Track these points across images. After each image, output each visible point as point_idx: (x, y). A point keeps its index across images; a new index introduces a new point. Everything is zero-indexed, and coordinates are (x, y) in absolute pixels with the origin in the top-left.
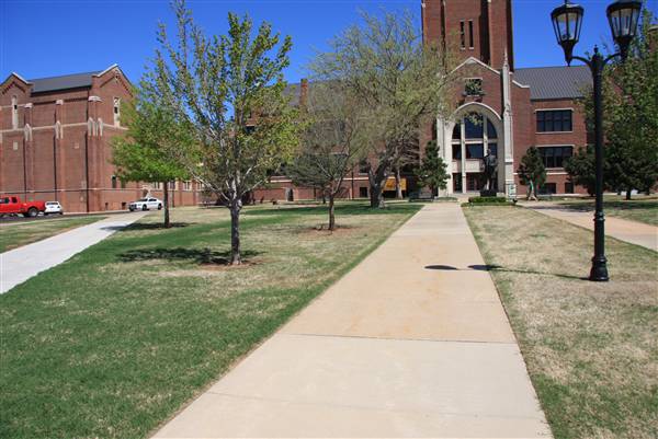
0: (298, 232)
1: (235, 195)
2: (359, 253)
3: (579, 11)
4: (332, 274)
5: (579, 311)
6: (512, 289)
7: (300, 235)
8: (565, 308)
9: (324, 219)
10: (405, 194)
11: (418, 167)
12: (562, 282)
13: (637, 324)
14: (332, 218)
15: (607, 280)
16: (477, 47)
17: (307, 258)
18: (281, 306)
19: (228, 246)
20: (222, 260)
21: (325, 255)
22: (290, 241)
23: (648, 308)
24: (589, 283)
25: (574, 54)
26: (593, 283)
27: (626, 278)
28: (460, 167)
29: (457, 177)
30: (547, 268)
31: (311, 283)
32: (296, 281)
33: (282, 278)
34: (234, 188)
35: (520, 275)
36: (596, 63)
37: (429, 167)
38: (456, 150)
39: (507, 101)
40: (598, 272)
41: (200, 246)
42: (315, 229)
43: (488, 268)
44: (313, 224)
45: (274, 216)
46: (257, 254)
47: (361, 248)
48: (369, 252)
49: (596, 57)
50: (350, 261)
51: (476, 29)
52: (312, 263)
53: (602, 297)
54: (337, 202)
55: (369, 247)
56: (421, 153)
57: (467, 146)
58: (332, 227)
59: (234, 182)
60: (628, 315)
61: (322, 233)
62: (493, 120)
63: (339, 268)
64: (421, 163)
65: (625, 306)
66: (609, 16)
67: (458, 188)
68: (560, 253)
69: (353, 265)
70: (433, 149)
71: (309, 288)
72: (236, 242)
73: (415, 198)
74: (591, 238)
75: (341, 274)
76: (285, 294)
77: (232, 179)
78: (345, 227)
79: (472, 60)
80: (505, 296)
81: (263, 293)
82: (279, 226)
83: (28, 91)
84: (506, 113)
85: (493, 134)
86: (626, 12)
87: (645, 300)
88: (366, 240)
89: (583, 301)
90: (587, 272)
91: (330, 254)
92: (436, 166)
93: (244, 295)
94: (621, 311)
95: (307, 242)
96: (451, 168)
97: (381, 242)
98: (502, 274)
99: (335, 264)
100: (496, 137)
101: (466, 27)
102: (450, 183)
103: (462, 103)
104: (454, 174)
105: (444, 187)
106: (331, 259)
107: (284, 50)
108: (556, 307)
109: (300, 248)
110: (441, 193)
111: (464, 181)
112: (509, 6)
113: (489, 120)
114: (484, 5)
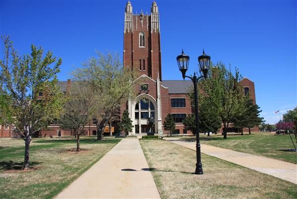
0: (61, 152)
1: (28, 134)
2: (90, 163)
3: (187, 58)
4: (75, 174)
5: (192, 190)
6: (161, 180)
7: (62, 154)
8: (185, 188)
9: (74, 145)
10: (114, 134)
11: (119, 122)
12: (183, 176)
13: (216, 194)
14: (78, 145)
15: (202, 174)
16: (146, 71)
17: (64, 166)
18: (47, 193)
19: (23, 160)
20: (19, 167)
21: (73, 164)
22: (56, 157)
23: (220, 186)
24: (195, 175)
25: (186, 75)
26: (197, 175)
27: (210, 172)
28: (138, 122)
29: (137, 126)
30: (177, 169)
31: (64, 179)
32: (57, 179)
33: (50, 177)
34: (28, 130)
35: (165, 173)
36: (194, 80)
37: (124, 122)
38: (137, 114)
39: (159, 94)
40: (199, 170)
41: (7, 159)
42: (69, 150)
43: (151, 169)
44: (69, 148)
45: (50, 144)
46: (38, 163)
47: (91, 160)
48: (95, 162)
49: (195, 77)
50: (85, 167)
51: (146, 63)
52: (67, 168)
53: (201, 182)
54: (81, 137)
55: (95, 160)
56: (121, 115)
57: (142, 113)
58: (78, 149)
59: (28, 127)
60: (212, 190)
61: (73, 152)
62: (153, 101)
63: (79, 171)
64: (121, 120)
65: (211, 186)
66: (199, 60)
67: (137, 132)
68: (182, 162)
69: (86, 169)
70: (126, 114)
71: (63, 182)
72: (27, 158)
73: (118, 136)
74: (195, 154)
75: (80, 174)
76: (49, 186)
77: (27, 126)
78: (84, 150)
79: (144, 76)
80: (158, 184)
81: (38, 186)
82: (52, 149)
84: (158, 99)
85: (153, 108)
86: (205, 59)
87: (219, 182)
88: (94, 156)
89: (193, 184)
90: (194, 170)
91: (76, 164)
92: (128, 122)
93: (27, 187)
94: (209, 188)
95: (65, 157)
96: (134, 122)
97: (101, 157)
98: (157, 172)
99: (77, 169)
100: (154, 109)
102: (134, 129)
103: (139, 94)
104: (136, 125)
105: (131, 131)
106: (76, 166)
107: (58, 65)
108: (181, 188)
109: (61, 161)
110: (130, 134)
111: (140, 128)
112: (160, 53)
113: (151, 102)
114: (150, 53)
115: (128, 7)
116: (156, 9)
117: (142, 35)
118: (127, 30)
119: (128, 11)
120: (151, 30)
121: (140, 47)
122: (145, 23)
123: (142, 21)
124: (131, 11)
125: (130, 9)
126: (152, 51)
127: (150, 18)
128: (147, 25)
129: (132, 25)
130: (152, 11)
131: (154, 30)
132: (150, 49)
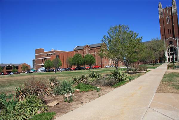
10: (159, 62)
11: (161, 58)
16: (171, 34)
28: (169, 57)
29: (169, 59)
37: (163, 58)
38: (168, 54)
39: (178, 45)
51: (171, 30)
56: (162, 55)
57: (171, 53)
62: (175, 48)
64: (162, 57)
67: (169, 61)
70: (164, 55)
73: (161, 63)
79: (170, 38)
84: (178, 47)
92: (165, 58)
96: (167, 57)
100: (176, 51)
101: (169, 30)
103: (169, 45)
104: (168, 58)
105: (166, 61)
110: (166, 62)
111: (170, 59)
112: (178, 25)
113: (174, 49)
114: (173, 25)
115: (160, 6)
116: (174, 3)
117: (168, 17)
118: (160, 17)
119: (160, 7)
120: (172, 14)
121: (168, 23)
123: (167, 11)
124: (161, 7)
125: (161, 6)
126: (174, 24)
127: (171, 8)
128: (170, 12)
129: (163, 14)
130: (172, 5)
131: (174, 14)
132: (173, 23)
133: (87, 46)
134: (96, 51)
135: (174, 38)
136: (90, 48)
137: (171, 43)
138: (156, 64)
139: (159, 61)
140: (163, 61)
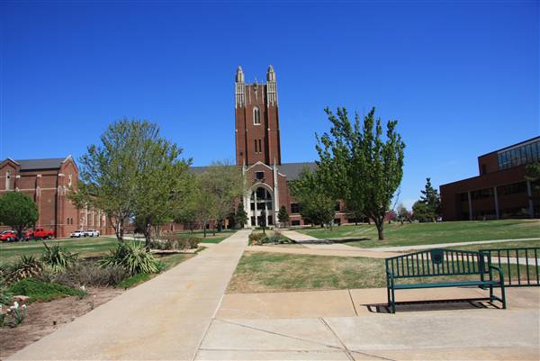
10: (229, 227)
16: (262, 153)
28: (254, 214)
29: (253, 218)
37: (239, 214)
38: (252, 205)
39: (276, 183)
51: (263, 143)
56: (236, 208)
57: (258, 204)
62: (269, 191)
64: (236, 213)
67: (253, 223)
70: (241, 207)
73: (234, 229)
79: (259, 163)
83: (18, 169)
84: (275, 188)
85: (269, 197)
92: (243, 215)
96: (250, 214)
100: (270, 199)
101: (258, 143)
102: (249, 222)
103: (254, 183)
105: (246, 223)
110: (245, 226)
111: (256, 220)
112: (278, 132)
114: (267, 132)
115: (239, 75)
116: (273, 76)
117: (257, 110)
118: (238, 105)
119: (239, 80)
120: (267, 104)
121: (255, 124)
122: (260, 94)
123: (256, 92)
124: (243, 80)
125: (242, 78)
126: (269, 129)
127: (265, 87)
128: (263, 97)
129: (244, 98)
130: (268, 80)
131: (271, 103)
132: (267, 127)
133: (9, 163)
134: (40, 182)
135: (268, 164)
136: (21, 171)
137: (260, 176)
138: (219, 231)
139: (227, 224)
140: (239, 225)
